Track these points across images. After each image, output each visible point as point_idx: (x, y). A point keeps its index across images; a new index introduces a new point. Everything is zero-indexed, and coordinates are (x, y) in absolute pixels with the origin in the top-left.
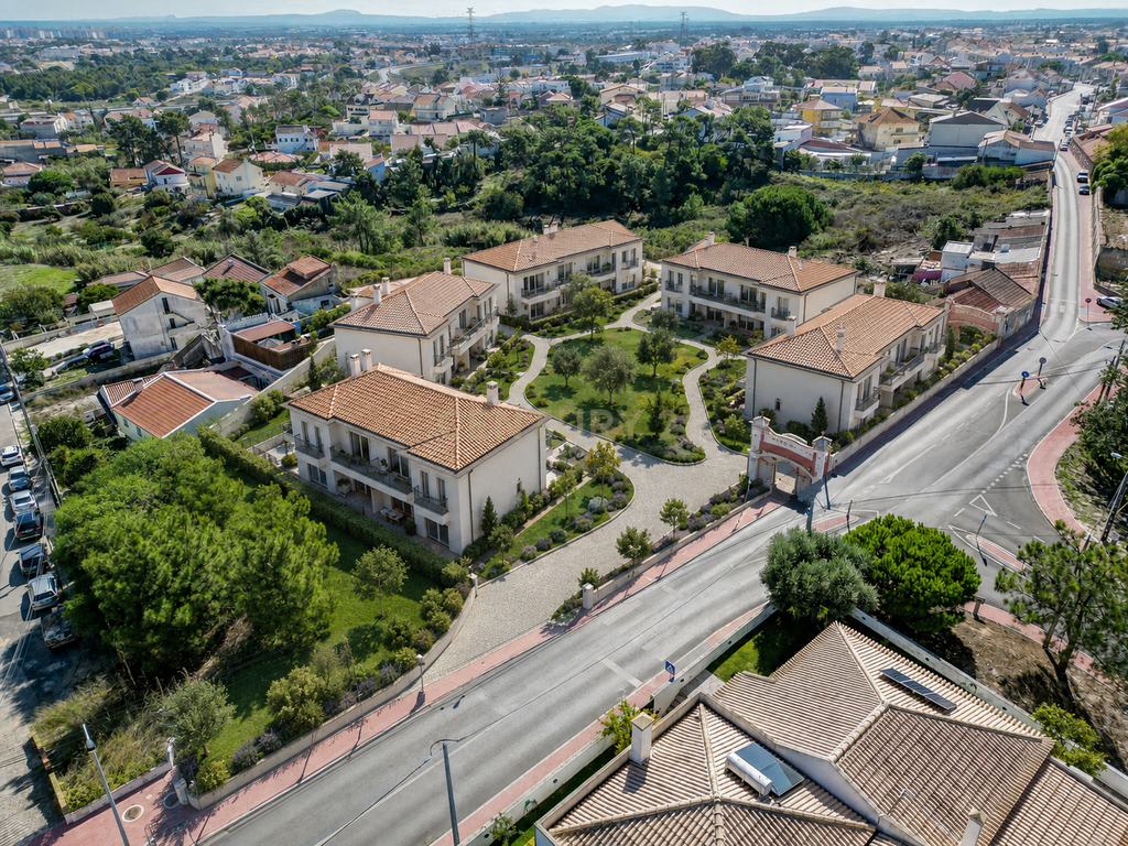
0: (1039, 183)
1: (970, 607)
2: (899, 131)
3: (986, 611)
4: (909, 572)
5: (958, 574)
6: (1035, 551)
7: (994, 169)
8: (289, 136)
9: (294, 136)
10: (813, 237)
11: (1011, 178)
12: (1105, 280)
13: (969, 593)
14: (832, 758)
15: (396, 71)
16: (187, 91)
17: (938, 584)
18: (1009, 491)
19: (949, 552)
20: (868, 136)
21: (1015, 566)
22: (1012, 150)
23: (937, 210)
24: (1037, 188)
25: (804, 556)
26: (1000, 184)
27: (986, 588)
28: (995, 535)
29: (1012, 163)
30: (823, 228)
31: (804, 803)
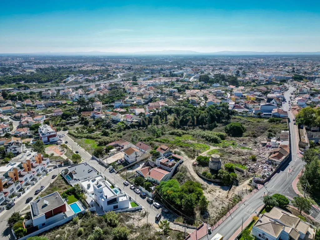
0: (285, 122)
1: (288, 205)
2: (254, 105)
3: (290, 206)
4: (282, 201)
5: (287, 201)
6: (295, 198)
7: (276, 119)
8: (118, 103)
9: (119, 103)
10: (243, 134)
11: (280, 120)
12: (300, 147)
13: (288, 203)
14: (279, 219)
15: (121, 74)
17: (285, 202)
18: (291, 190)
19: (285, 198)
20: (247, 106)
21: (293, 200)
22: (279, 114)
23: (267, 128)
24: (285, 124)
25: (269, 199)
26: (278, 122)
27: (290, 203)
28: (290, 196)
29: (280, 117)
30: (245, 131)
31: (277, 223)
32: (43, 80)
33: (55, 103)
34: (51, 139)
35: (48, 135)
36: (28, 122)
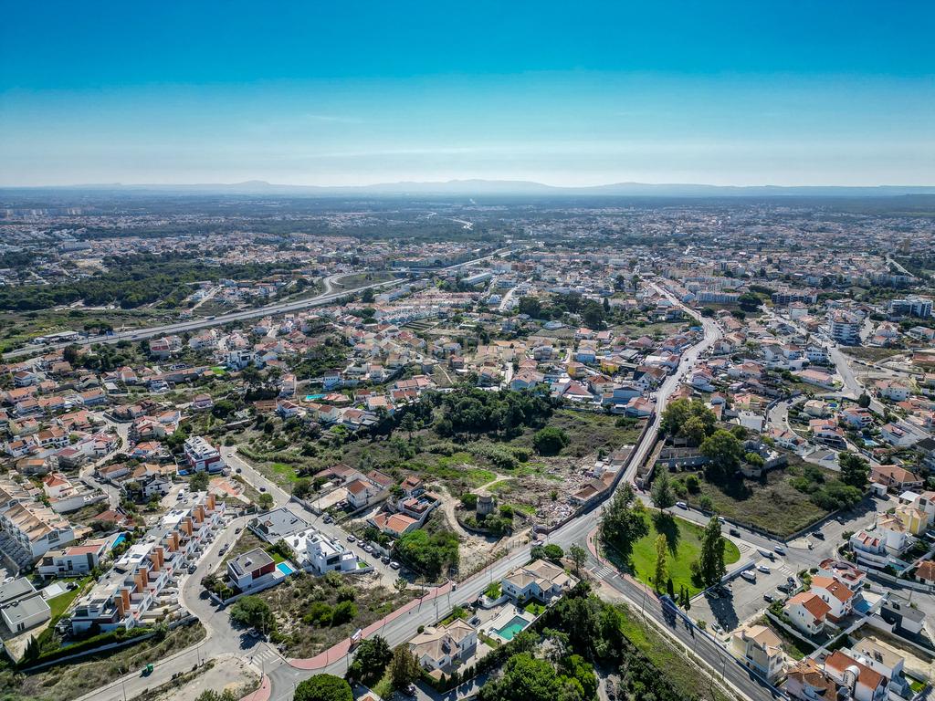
0: (642, 427)
2: (605, 385)
7: (629, 419)
8: (330, 377)
9: (333, 377)
10: (562, 450)
11: (634, 424)
15: (335, 280)
16: (204, 299)
20: (593, 387)
22: (636, 410)
23: (606, 438)
24: (640, 429)
26: (629, 426)
29: (637, 416)
30: (566, 444)
32: (133, 297)
33: (188, 375)
34: (211, 466)
35: (206, 457)
36: (151, 428)
